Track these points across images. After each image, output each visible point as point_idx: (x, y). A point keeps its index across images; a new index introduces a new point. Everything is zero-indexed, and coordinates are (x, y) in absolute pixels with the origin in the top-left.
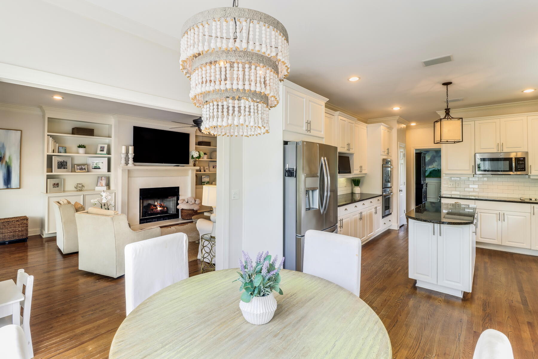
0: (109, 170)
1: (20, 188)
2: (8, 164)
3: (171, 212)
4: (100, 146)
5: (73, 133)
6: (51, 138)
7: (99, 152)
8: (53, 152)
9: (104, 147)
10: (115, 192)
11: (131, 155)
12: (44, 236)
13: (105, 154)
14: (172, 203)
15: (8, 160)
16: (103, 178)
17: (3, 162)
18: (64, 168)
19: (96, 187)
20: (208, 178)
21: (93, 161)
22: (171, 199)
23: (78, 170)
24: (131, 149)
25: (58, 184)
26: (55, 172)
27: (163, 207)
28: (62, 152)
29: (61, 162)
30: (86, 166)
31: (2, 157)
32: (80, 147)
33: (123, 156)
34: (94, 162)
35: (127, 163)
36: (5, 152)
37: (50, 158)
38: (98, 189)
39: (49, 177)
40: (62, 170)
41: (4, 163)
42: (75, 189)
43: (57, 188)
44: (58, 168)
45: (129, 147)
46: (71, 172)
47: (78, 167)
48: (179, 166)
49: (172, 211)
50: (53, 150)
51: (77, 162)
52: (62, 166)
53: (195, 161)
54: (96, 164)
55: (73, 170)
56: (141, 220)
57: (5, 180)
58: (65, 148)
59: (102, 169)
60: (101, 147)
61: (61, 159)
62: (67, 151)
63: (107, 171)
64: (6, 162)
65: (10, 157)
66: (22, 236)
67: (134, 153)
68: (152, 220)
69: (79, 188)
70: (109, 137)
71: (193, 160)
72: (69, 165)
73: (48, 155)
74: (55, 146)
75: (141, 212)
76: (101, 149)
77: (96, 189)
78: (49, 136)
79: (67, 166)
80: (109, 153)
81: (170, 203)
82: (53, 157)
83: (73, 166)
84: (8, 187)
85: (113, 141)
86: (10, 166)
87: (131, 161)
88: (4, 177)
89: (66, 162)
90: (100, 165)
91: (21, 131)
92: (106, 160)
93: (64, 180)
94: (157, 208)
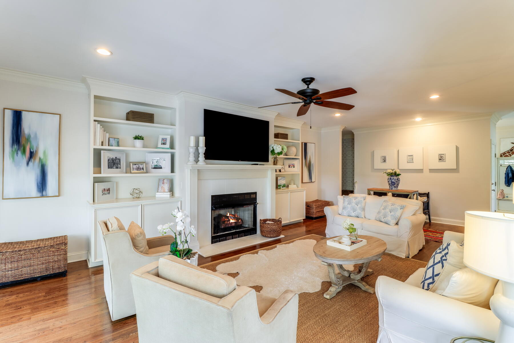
0: (173, 171)
1: (59, 196)
2: (42, 162)
3: (247, 226)
4: (161, 137)
5: (128, 119)
6: (99, 125)
7: (160, 145)
8: (102, 145)
9: (166, 139)
10: (181, 200)
11: (202, 149)
12: (90, 266)
13: (168, 149)
14: (249, 214)
15: (42, 157)
16: (165, 181)
17: (35, 159)
18: (117, 168)
19: (157, 193)
20: (284, 180)
21: (153, 159)
22: (247, 208)
23: (134, 170)
24: (202, 140)
25: (109, 190)
26: (104, 173)
27: (238, 219)
28: (113, 145)
29: (112, 159)
30: (144, 164)
31: (35, 152)
32: (136, 138)
33: (192, 150)
34: (155, 158)
35: (197, 161)
36: (38, 145)
37: (97, 154)
38: (159, 195)
39: (96, 181)
40: (114, 170)
41: (37, 160)
42: (131, 196)
43: (107, 195)
44: (109, 168)
45: (200, 137)
46: (126, 173)
47: (135, 167)
48: (258, 164)
49: (248, 224)
50: (102, 142)
51: (132, 159)
52: (114, 165)
53: (275, 158)
54: (157, 162)
55: (128, 171)
56: (213, 238)
57: (39, 184)
58: (118, 140)
59: (165, 168)
60: (163, 139)
61: (112, 155)
62: (120, 144)
63: (170, 171)
64: (40, 159)
65: (44, 152)
66: (59, 268)
67: (205, 146)
68: (226, 238)
69: (136, 195)
70: (173, 124)
71: (273, 156)
72: (123, 163)
73: (94, 149)
74: (104, 137)
75: (213, 227)
76: (163, 141)
77: (157, 196)
78: (97, 123)
79: (120, 164)
80: (172, 147)
81: (245, 214)
82: (102, 151)
83: (128, 165)
84: (43, 194)
85: (178, 132)
86: (45, 165)
87: (202, 157)
88: (37, 180)
89: (120, 160)
90: (163, 164)
91: (60, 115)
92: (168, 157)
93: (117, 183)
94: (229, 220)
